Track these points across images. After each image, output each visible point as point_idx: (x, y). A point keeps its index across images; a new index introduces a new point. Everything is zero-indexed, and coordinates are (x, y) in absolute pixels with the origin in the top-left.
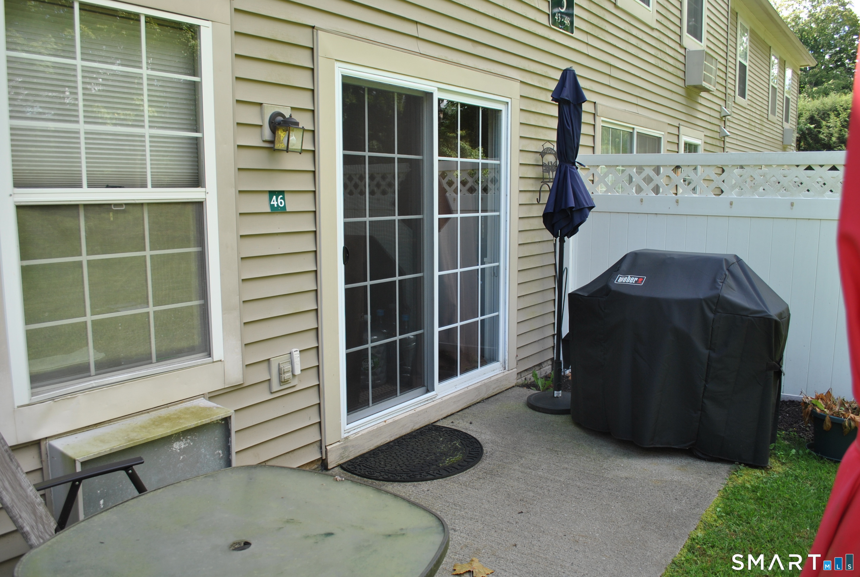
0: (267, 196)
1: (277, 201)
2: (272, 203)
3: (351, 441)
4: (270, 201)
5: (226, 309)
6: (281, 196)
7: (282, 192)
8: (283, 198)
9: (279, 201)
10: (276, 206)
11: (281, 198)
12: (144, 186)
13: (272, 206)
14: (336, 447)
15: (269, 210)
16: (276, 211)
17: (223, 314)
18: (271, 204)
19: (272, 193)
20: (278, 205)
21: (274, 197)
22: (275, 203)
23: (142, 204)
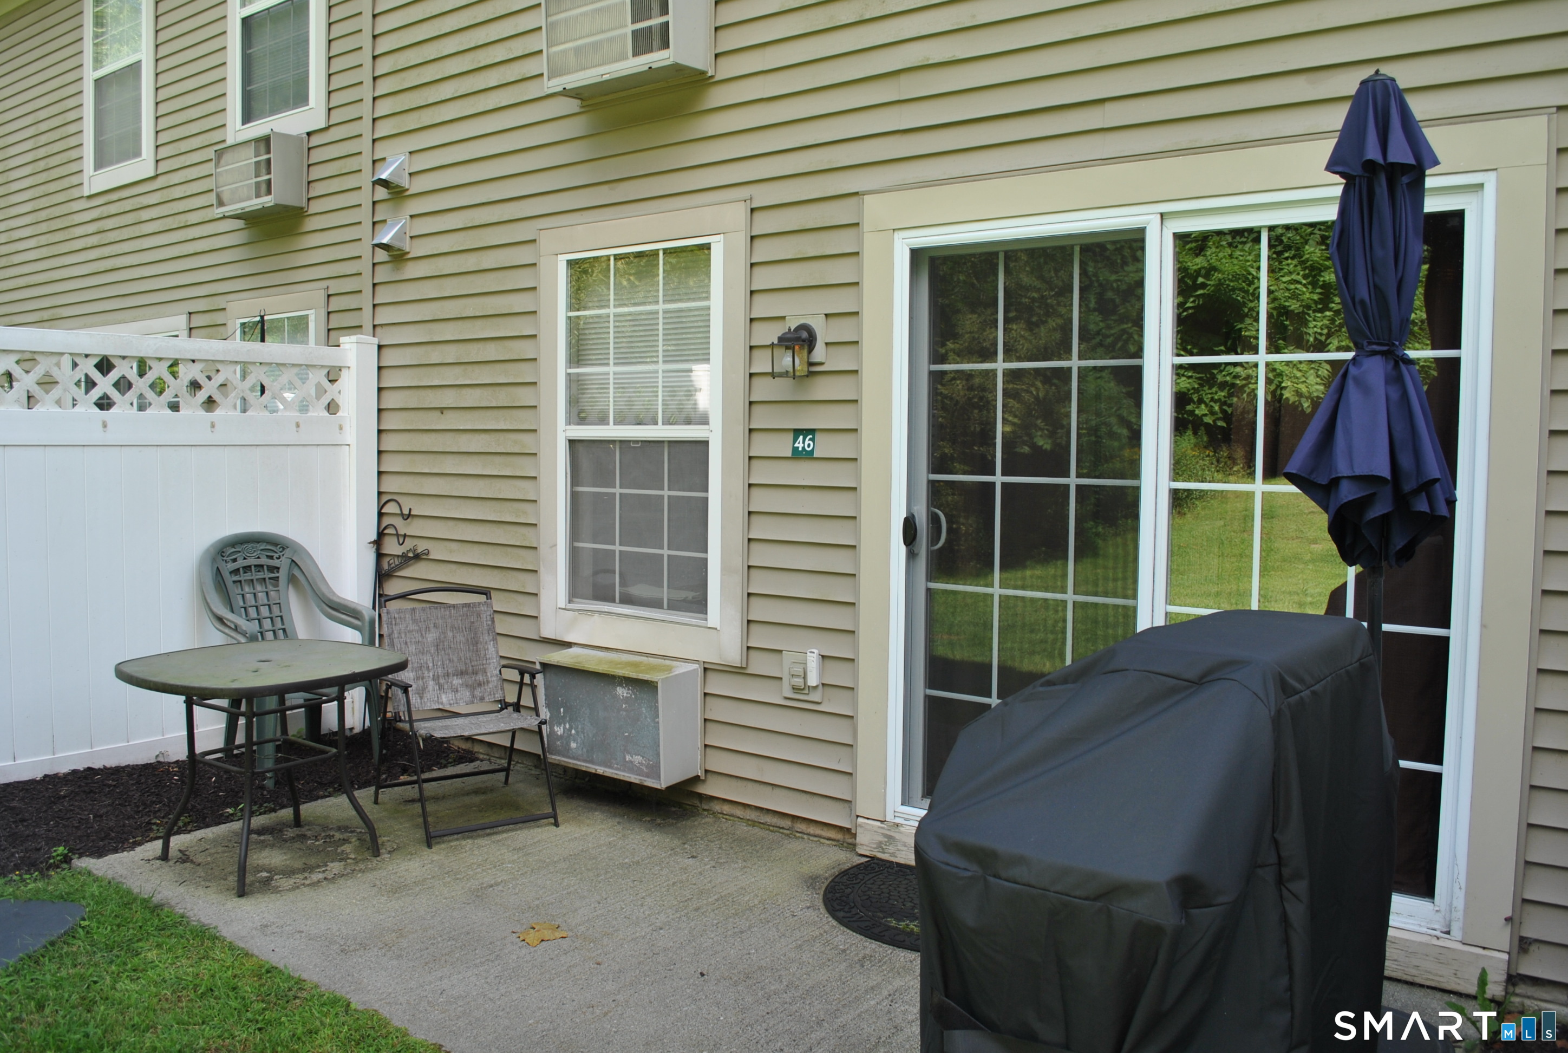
0: (791, 436)
1: (804, 442)
2: (796, 445)
3: (900, 833)
4: (794, 442)
5: (726, 569)
6: (811, 436)
7: (812, 431)
8: (812, 440)
9: (807, 442)
10: (800, 449)
11: (810, 439)
12: (655, 423)
13: (795, 450)
14: (873, 826)
15: (790, 455)
16: (798, 455)
17: (722, 575)
18: (793, 447)
19: (797, 432)
20: (803, 448)
21: (801, 438)
22: (801, 446)
23: (663, 442)
